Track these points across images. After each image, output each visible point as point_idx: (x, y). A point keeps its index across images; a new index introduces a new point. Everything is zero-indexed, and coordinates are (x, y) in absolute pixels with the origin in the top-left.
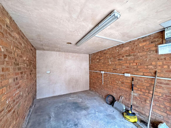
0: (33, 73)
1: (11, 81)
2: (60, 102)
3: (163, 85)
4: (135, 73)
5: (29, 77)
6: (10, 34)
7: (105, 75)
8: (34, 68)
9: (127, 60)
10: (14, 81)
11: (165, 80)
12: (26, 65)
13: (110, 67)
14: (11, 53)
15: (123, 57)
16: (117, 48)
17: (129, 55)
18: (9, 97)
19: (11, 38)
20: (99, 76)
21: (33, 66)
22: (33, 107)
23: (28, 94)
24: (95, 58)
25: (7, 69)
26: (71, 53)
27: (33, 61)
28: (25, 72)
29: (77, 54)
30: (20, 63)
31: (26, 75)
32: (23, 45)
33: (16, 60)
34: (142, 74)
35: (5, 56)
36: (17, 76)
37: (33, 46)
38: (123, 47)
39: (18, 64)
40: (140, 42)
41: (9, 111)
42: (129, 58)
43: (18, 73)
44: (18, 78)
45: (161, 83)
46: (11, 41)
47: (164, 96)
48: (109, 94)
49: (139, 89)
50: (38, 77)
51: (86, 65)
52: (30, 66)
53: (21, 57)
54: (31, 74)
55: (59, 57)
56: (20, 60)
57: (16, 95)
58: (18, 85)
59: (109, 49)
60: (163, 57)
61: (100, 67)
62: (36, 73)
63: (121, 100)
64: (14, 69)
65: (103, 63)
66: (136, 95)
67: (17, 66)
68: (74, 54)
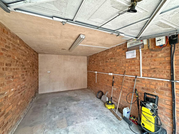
0: (35, 72)
1: (20, 75)
2: (58, 96)
3: (128, 81)
4: (115, 73)
5: (32, 75)
6: (20, 49)
7: (98, 74)
8: (36, 69)
9: (110, 62)
10: (22, 76)
11: (130, 77)
12: (29, 66)
13: (100, 68)
14: (20, 59)
15: (108, 60)
16: (105, 53)
17: (112, 59)
18: (19, 85)
19: (20, 51)
20: (94, 76)
21: (35, 67)
22: (35, 98)
23: (31, 87)
24: (91, 60)
25: (18, 68)
26: (70, 56)
27: (35, 63)
28: (29, 71)
29: (75, 57)
30: (25, 65)
31: (29, 73)
32: (27, 53)
33: (23, 63)
34: (118, 73)
35: (17, 61)
36: (23, 73)
37: (35, 52)
38: (108, 52)
39: (24, 66)
40: (118, 49)
41: (19, 93)
42: (112, 60)
43: (24, 72)
44: (24, 75)
45: (128, 79)
46: (20, 52)
47: (129, 89)
48: (100, 90)
49: (117, 85)
50: (40, 76)
51: (84, 66)
52: (33, 67)
53: (26, 61)
54: (33, 73)
55: (59, 60)
56: (25, 63)
57: (23, 84)
58: (24, 79)
59: (100, 53)
60: (128, 61)
61: (94, 68)
62: (38, 73)
63: (106, 94)
64: (22, 69)
65: (96, 65)
66: (115, 89)
67: (24, 67)
68: (73, 57)
